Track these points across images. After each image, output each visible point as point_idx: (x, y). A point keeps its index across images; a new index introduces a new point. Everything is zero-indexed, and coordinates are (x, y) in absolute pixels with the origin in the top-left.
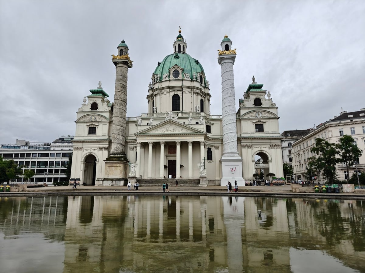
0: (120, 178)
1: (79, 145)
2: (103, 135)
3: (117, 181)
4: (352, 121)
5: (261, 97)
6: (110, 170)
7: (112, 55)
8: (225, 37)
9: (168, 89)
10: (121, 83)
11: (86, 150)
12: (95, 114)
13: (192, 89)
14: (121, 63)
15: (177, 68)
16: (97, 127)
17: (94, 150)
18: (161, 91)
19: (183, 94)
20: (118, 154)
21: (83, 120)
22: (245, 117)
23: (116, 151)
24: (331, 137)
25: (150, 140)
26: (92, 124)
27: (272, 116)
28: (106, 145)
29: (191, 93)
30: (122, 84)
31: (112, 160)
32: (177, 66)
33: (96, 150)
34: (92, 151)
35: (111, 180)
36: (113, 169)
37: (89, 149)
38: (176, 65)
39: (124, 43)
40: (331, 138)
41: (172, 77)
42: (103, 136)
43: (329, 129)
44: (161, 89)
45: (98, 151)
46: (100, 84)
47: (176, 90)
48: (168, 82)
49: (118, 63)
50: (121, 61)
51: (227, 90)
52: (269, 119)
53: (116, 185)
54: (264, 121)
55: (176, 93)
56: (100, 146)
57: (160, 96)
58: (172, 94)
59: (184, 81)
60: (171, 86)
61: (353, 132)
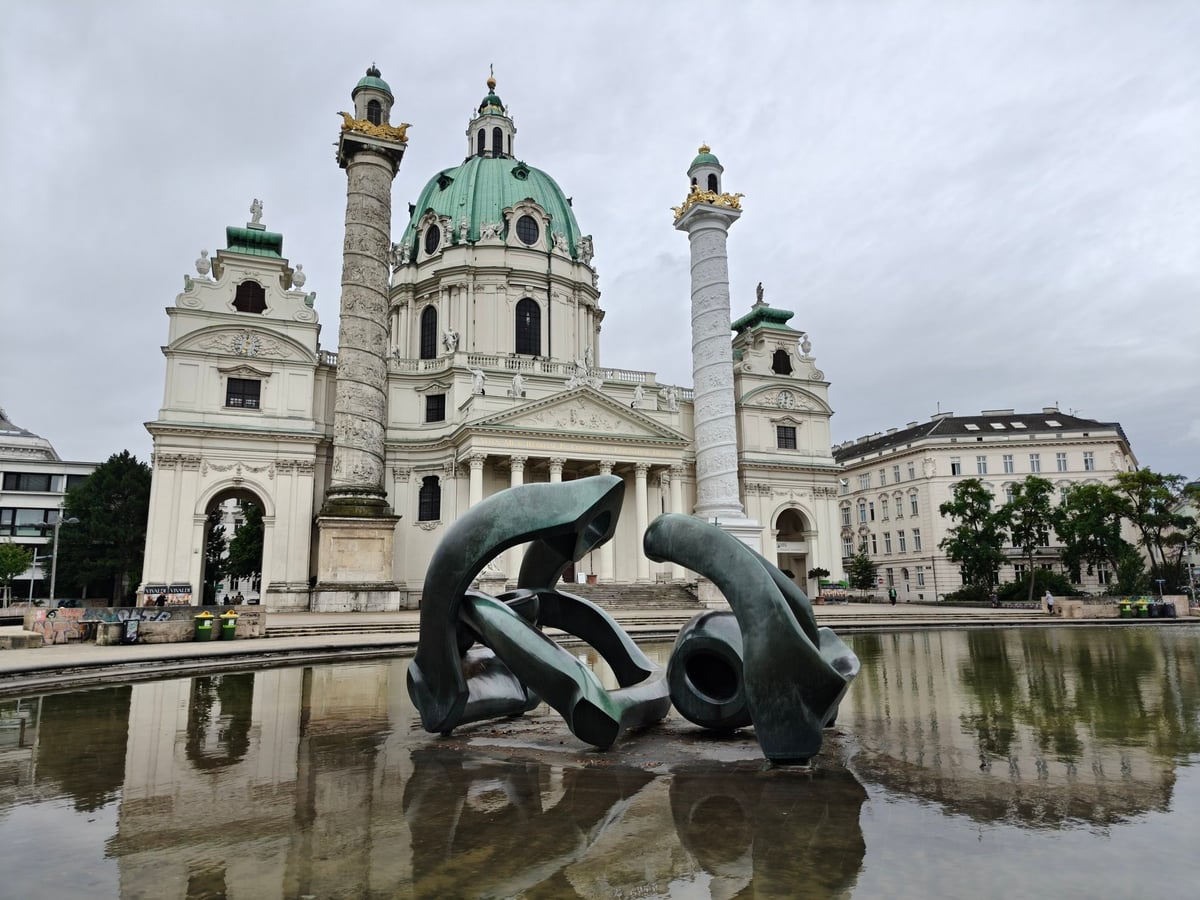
0: (383, 581)
1: (187, 447)
2: (292, 414)
3: (374, 594)
4: (980, 439)
5: (790, 349)
6: (343, 551)
7: (341, 114)
8: (701, 150)
9: (504, 277)
10: (377, 227)
11: (215, 468)
12: (256, 330)
13: (574, 290)
14: (378, 152)
15: (530, 210)
16: (263, 380)
17: (255, 470)
18: (475, 279)
19: (549, 301)
20: (369, 493)
21: (201, 346)
22: (753, 402)
23: (361, 482)
24: (932, 477)
25: (518, 450)
26: (245, 368)
27: (817, 408)
28: (307, 453)
29: (574, 303)
30: (381, 232)
31: (347, 513)
32: (533, 205)
33: (263, 469)
34: (246, 474)
35: (352, 591)
36: (354, 546)
37: (230, 468)
38: (531, 200)
39: (373, 78)
40: (932, 480)
41: (513, 238)
42: (290, 418)
43: (928, 455)
44: (475, 271)
45: (271, 477)
46: (256, 209)
47: (530, 283)
48: (503, 251)
49: (366, 150)
50: (380, 144)
51: (716, 316)
52: (810, 413)
53: (369, 610)
54: (798, 418)
55: (529, 295)
56: (282, 457)
57: (470, 295)
58: (518, 295)
59: (553, 259)
60: (514, 268)
61: (983, 467)
